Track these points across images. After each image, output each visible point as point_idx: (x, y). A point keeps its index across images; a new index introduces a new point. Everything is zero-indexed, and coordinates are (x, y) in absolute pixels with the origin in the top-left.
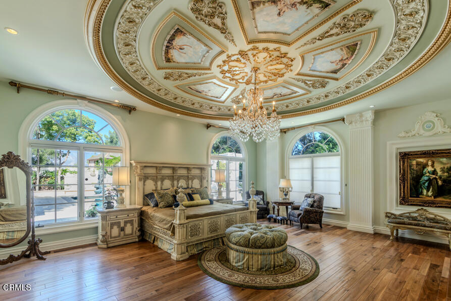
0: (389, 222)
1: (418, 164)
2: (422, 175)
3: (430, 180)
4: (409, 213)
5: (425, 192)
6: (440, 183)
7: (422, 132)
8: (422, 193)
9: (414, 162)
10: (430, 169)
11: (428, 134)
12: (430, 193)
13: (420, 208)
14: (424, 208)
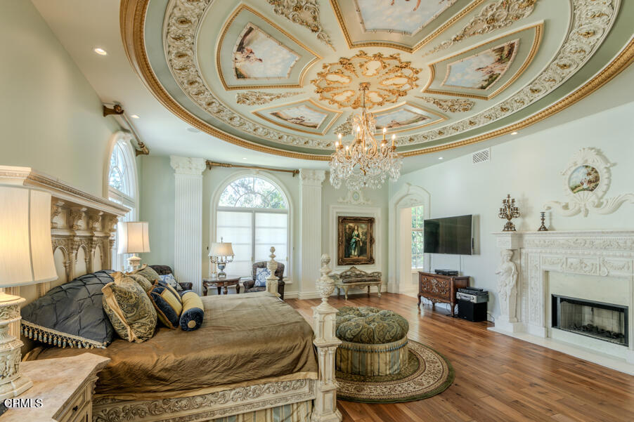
0: (345, 283)
1: (350, 228)
2: (352, 238)
3: (356, 242)
4: (346, 272)
5: (353, 252)
6: (361, 244)
7: (352, 200)
8: (351, 254)
9: (347, 227)
10: (356, 233)
11: (355, 203)
12: (356, 254)
13: (352, 266)
14: (355, 266)
